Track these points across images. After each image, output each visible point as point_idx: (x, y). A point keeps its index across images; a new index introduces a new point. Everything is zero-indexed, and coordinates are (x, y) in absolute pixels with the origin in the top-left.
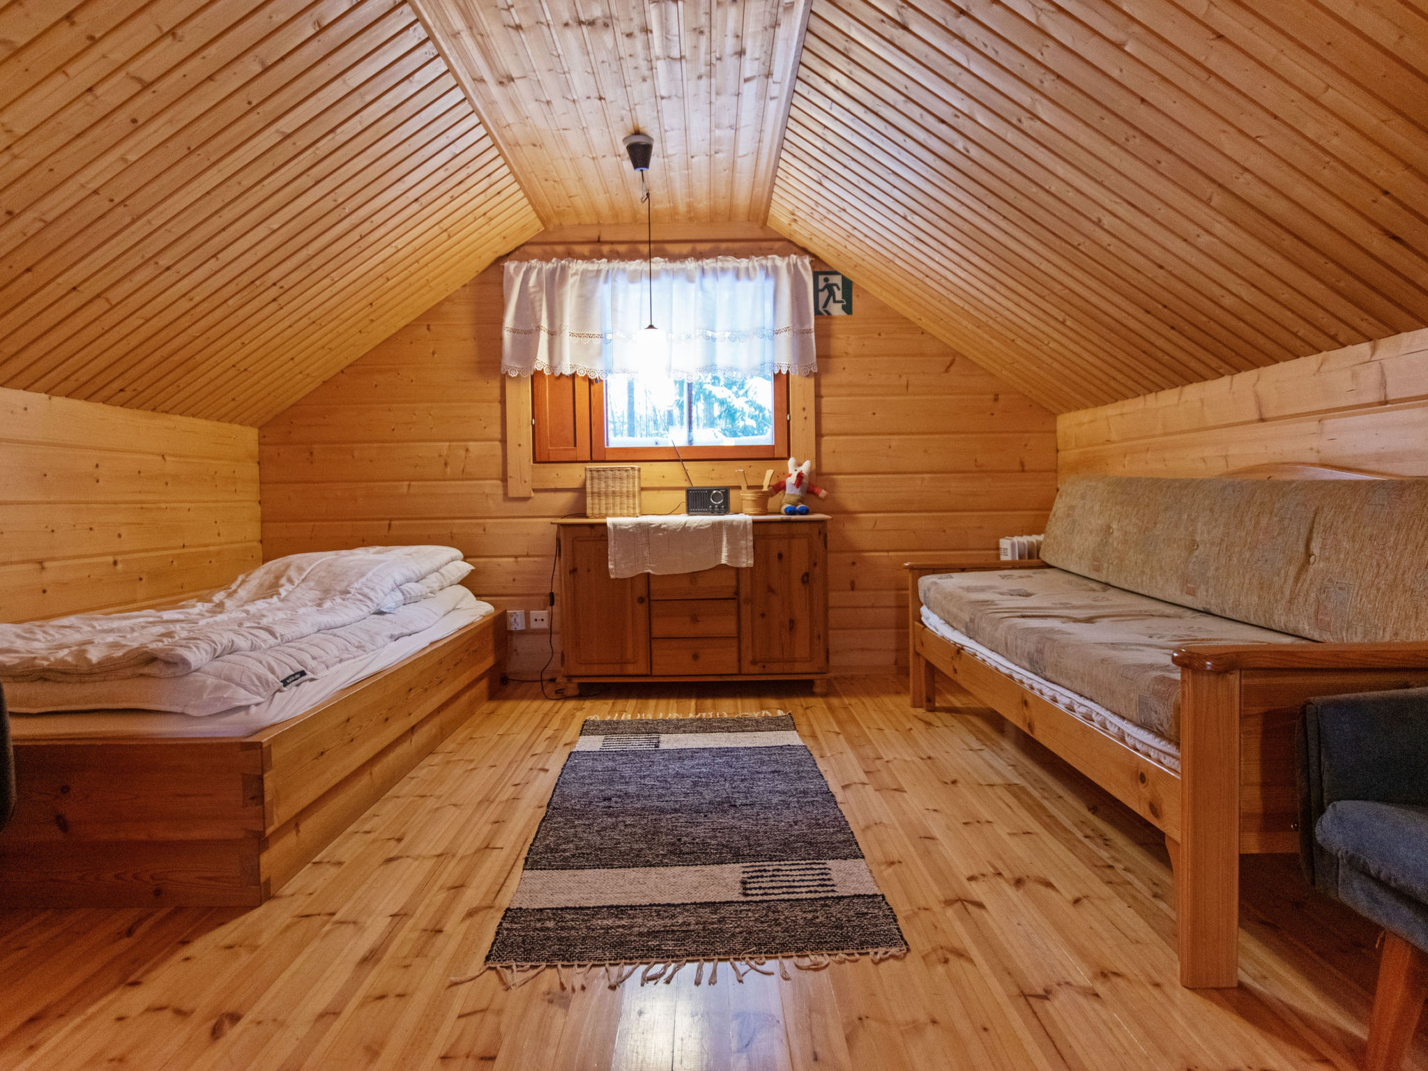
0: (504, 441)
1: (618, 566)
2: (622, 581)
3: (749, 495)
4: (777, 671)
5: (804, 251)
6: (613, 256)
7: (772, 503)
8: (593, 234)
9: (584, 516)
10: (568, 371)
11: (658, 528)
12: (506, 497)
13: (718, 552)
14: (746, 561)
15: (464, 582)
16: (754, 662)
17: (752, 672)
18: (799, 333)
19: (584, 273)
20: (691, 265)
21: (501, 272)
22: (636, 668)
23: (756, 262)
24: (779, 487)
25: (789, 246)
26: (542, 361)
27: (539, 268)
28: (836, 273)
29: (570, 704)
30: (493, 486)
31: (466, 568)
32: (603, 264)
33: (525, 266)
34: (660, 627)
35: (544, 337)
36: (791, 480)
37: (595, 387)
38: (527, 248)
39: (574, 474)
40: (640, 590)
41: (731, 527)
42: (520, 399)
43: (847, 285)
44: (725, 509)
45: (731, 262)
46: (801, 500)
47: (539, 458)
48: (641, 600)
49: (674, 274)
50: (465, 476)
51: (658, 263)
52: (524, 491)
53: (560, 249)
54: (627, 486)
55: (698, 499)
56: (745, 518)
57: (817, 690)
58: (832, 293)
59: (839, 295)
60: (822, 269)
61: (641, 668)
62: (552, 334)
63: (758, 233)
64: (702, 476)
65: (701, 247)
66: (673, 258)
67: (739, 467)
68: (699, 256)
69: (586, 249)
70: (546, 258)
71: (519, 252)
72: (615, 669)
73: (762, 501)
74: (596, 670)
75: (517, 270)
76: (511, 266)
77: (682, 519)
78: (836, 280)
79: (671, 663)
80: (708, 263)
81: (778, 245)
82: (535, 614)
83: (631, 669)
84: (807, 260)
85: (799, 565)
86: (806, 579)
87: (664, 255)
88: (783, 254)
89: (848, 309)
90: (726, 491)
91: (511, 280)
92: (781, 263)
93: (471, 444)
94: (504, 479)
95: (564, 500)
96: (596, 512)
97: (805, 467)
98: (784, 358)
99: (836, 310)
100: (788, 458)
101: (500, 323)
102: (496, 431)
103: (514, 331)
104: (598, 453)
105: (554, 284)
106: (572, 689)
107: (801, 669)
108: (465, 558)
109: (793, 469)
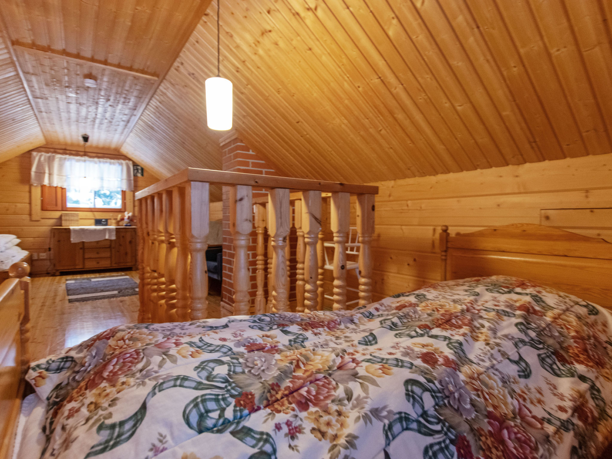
0: (30, 203)
1: (74, 239)
2: (75, 244)
3: (114, 221)
4: (122, 266)
5: (130, 159)
6: (71, 154)
7: (121, 223)
8: (64, 147)
9: (61, 226)
10: (55, 185)
11: (87, 230)
12: (31, 220)
13: (105, 236)
14: (114, 238)
15: (18, 245)
16: (115, 263)
17: (115, 266)
18: (129, 180)
19: (61, 158)
20: (96, 159)
21: (31, 154)
22: (79, 267)
23: (115, 161)
24: (122, 219)
25: (125, 158)
26: (46, 182)
27: (44, 156)
28: (138, 166)
29: (58, 278)
30: (26, 217)
31: (18, 241)
32: (67, 156)
33: (40, 154)
34: (87, 256)
35: (47, 176)
36: (126, 217)
37: (64, 190)
38: (40, 149)
39: (57, 214)
40: (81, 246)
41: (109, 230)
42: (37, 193)
43: (142, 169)
44: (106, 225)
45: (109, 160)
46: (129, 223)
47: (43, 209)
48: (81, 248)
49: (90, 161)
50: (15, 213)
51: (86, 158)
52: (37, 218)
53: (52, 150)
54: (75, 218)
55: (98, 222)
56: (113, 227)
57: (133, 269)
58: (138, 171)
59: (140, 171)
60: (135, 165)
61: (81, 267)
62: (50, 174)
63: (117, 153)
64: (99, 216)
65: (100, 155)
66: (91, 157)
67: (111, 214)
68: (99, 157)
69: (61, 151)
70: (47, 152)
71: (38, 149)
72: (72, 267)
73: (118, 223)
74: (66, 268)
75: (37, 155)
76: (34, 153)
77: (94, 227)
78: (139, 168)
79: (90, 265)
80: (101, 160)
81: (123, 157)
82: (41, 254)
83: (77, 267)
84: (131, 162)
85: (128, 238)
86: (130, 242)
87: (88, 156)
88: (124, 159)
89: (142, 175)
90: (107, 220)
91: (35, 158)
92: (124, 162)
93: (17, 204)
94: (30, 214)
95: (52, 222)
96: (65, 225)
97: (130, 214)
98: (125, 187)
99: (139, 175)
100: (125, 212)
101: (30, 169)
102: (27, 200)
103: (36, 172)
104: (64, 208)
105: (50, 161)
106: (58, 273)
107: (129, 265)
108: (18, 238)
109: (127, 215)
